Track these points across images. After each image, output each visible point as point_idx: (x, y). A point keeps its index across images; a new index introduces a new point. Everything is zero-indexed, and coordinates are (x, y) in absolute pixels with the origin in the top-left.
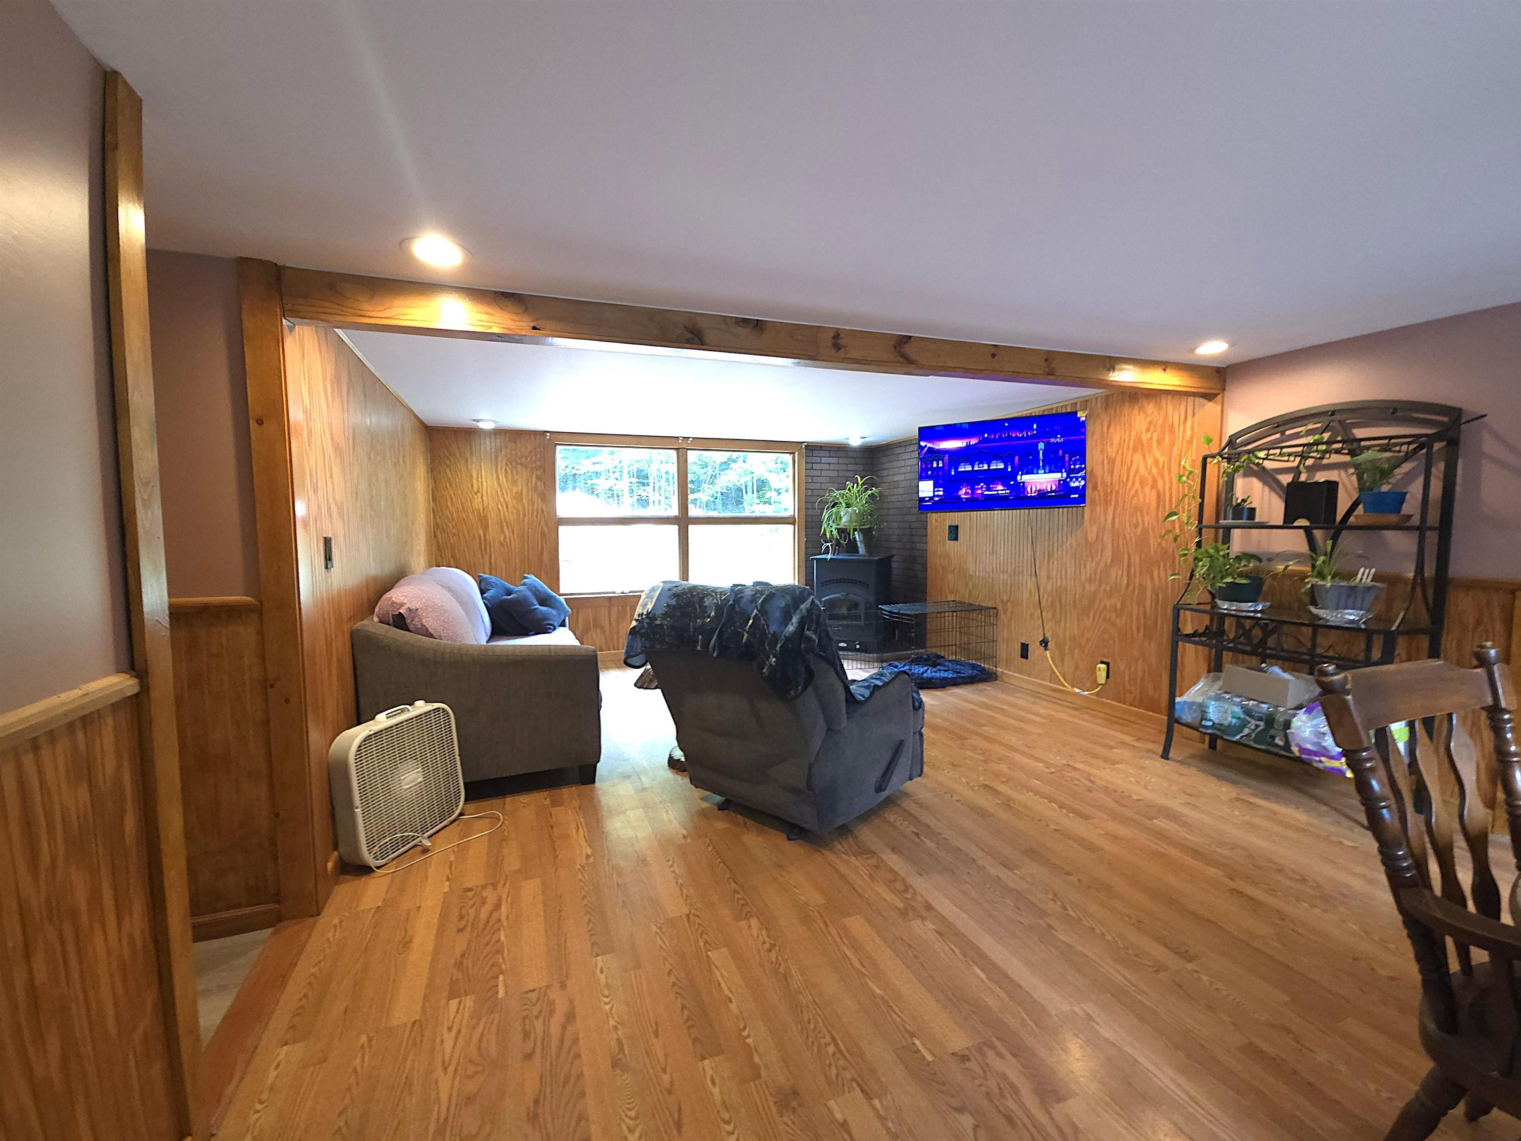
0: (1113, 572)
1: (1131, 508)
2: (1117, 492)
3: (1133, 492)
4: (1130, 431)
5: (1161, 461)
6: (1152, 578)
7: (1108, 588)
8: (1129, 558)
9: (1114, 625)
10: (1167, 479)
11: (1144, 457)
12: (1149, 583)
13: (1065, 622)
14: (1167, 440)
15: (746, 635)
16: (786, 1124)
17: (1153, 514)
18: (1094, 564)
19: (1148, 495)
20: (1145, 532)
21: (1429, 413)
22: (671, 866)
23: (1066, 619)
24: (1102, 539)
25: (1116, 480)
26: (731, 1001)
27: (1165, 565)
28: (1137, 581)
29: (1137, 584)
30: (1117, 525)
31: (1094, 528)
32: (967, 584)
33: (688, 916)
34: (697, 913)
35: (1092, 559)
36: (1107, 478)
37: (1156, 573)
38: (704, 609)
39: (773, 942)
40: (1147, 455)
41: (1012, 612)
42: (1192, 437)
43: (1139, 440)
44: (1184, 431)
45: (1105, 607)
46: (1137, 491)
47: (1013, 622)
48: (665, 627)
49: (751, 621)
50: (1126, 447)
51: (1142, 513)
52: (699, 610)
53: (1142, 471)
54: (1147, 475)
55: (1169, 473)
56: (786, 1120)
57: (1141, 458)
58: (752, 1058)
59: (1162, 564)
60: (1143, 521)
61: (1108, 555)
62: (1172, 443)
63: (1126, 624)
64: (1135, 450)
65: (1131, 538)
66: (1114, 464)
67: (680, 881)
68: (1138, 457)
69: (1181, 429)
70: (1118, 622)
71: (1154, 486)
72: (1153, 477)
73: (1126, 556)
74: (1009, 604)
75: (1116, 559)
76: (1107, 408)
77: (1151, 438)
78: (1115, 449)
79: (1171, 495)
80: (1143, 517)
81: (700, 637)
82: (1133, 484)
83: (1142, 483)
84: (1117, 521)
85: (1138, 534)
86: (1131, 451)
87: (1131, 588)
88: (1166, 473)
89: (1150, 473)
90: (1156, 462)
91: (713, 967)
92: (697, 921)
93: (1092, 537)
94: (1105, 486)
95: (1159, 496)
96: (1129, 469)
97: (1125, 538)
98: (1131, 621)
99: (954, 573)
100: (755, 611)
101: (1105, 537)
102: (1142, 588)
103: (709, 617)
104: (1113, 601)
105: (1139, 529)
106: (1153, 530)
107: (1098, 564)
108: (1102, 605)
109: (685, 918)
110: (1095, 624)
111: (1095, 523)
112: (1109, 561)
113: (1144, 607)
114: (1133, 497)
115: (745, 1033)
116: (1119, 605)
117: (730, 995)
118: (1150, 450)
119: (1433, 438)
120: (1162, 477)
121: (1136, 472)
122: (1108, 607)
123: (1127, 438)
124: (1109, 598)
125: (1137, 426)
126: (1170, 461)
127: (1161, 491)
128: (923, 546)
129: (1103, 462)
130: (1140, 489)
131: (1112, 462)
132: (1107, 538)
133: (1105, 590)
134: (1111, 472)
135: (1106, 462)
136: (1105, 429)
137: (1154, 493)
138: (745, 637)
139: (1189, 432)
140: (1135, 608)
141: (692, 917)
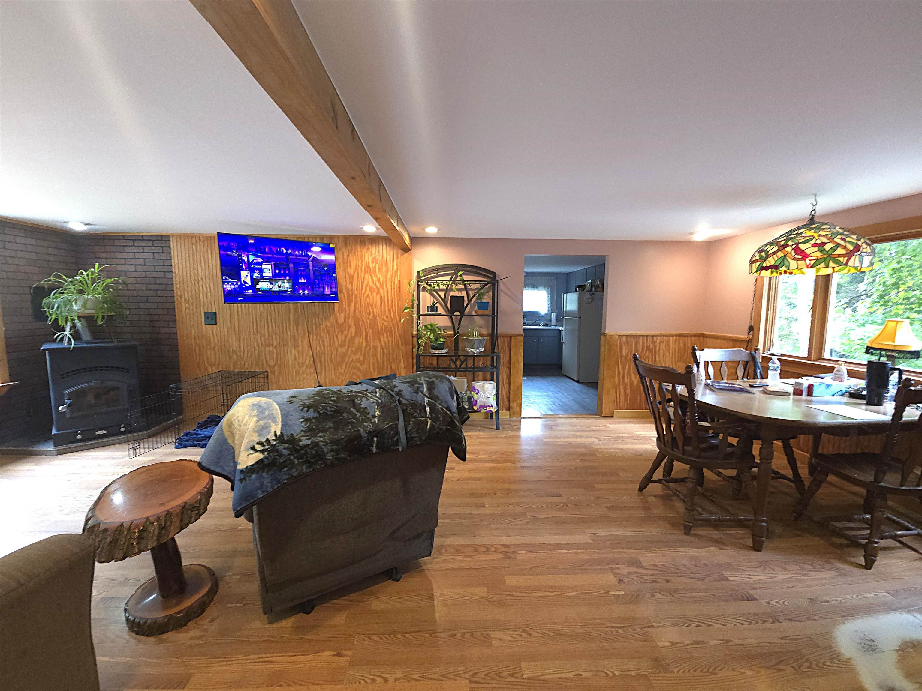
0: (357, 340)
1: (365, 304)
2: (356, 295)
3: (366, 295)
4: (362, 261)
5: (381, 280)
6: (380, 342)
7: (354, 349)
8: (366, 332)
9: (359, 370)
10: (385, 290)
11: (372, 277)
12: (379, 344)
13: (325, 373)
14: (384, 269)
15: (429, 421)
16: (678, 671)
17: (379, 307)
18: (344, 336)
19: (375, 298)
20: (374, 317)
21: (486, 272)
22: (386, 680)
23: (325, 369)
24: (348, 321)
25: (355, 287)
26: (580, 675)
27: (387, 334)
28: (372, 344)
29: (372, 346)
30: (357, 314)
31: (342, 315)
32: (230, 358)
33: (471, 682)
34: (471, 673)
35: (342, 334)
36: (349, 286)
37: (382, 338)
38: (364, 411)
39: (521, 630)
40: (373, 276)
41: (280, 373)
42: (397, 269)
43: (368, 266)
44: (393, 266)
45: (353, 360)
46: (368, 295)
47: (281, 379)
48: (322, 444)
49: (428, 409)
50: (360, 270)
51: (372, 307)
52: (358, 414)
53: (371, 283)
54: (374, 286)
55: (387, 287)
56: (676, 670)
57: (370, 277)
58: (631, 676)
59: (385, 334)
60: (373, 312)
61: (353, 330)
62: (387, 271)
63: (366, 368)
64: (366, 272)
65: (366, 321)
66: (353, 278)
67: (416, 676)
68: (367, 276)
69: (391, 264)
70: (361, 368)
71: (378, 293)
72: (377, 287)
73: (364, 331)
74: (276, 368)
75: (358, 332)
76: (346, 245)
77: (375, 266)
78: (352, 270)
79: (388, 298)
80: (373, 309)
81: (375, 439)
82: (366, 291)
83: (372, 290)
84: (357, 310)
85: (371, 318)
86: (363, 272)
87: (368, 348)
88: (385, 287)
89: (376, 285)
90: (379, 280)
91: (542, 678)
92: (482, 675)
93: (341, 320)
94: (348, 290)
95: (381, 298)
96: (363, 282)
97: (363, 320)
98: (369, 366)
99: (214, 350)
100: (426, 399)
101: (350, 320)
102: (375, 348)
103: (374, 417)
104: (358, 356)
105: (372, 315)
106: (379, 316)
107: (346, 337)
108: (351, 359)
109: (473, 685)
110: (346, 371)
111: (342, 313)
112: (354, 333)
113: (377, 357)
114: (366, 298)
115: (611, 674)
116: (362, 358)
117: (574, 673)
118: (375, 273)
119: (489, 283)
120: (382, 287)
121: (367, 285)
122: (355, 360)
123: (360, 265)
124: (355, 355)
125: (366, 259)
126: (386, 280)
127: (383, 295)
128: (173, 330)
129: (345, 277)
130: (370, 294)
131: (352, 277)
132: (351, 322)
133: (352, 351)
134: (351, 283)
135: (347, 276)
136: (345, 257)
137: (378, 296)
138: (429, 424)
139: (395, 267)
140: (371, 359)
141: (475, 679)
